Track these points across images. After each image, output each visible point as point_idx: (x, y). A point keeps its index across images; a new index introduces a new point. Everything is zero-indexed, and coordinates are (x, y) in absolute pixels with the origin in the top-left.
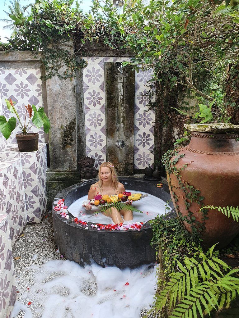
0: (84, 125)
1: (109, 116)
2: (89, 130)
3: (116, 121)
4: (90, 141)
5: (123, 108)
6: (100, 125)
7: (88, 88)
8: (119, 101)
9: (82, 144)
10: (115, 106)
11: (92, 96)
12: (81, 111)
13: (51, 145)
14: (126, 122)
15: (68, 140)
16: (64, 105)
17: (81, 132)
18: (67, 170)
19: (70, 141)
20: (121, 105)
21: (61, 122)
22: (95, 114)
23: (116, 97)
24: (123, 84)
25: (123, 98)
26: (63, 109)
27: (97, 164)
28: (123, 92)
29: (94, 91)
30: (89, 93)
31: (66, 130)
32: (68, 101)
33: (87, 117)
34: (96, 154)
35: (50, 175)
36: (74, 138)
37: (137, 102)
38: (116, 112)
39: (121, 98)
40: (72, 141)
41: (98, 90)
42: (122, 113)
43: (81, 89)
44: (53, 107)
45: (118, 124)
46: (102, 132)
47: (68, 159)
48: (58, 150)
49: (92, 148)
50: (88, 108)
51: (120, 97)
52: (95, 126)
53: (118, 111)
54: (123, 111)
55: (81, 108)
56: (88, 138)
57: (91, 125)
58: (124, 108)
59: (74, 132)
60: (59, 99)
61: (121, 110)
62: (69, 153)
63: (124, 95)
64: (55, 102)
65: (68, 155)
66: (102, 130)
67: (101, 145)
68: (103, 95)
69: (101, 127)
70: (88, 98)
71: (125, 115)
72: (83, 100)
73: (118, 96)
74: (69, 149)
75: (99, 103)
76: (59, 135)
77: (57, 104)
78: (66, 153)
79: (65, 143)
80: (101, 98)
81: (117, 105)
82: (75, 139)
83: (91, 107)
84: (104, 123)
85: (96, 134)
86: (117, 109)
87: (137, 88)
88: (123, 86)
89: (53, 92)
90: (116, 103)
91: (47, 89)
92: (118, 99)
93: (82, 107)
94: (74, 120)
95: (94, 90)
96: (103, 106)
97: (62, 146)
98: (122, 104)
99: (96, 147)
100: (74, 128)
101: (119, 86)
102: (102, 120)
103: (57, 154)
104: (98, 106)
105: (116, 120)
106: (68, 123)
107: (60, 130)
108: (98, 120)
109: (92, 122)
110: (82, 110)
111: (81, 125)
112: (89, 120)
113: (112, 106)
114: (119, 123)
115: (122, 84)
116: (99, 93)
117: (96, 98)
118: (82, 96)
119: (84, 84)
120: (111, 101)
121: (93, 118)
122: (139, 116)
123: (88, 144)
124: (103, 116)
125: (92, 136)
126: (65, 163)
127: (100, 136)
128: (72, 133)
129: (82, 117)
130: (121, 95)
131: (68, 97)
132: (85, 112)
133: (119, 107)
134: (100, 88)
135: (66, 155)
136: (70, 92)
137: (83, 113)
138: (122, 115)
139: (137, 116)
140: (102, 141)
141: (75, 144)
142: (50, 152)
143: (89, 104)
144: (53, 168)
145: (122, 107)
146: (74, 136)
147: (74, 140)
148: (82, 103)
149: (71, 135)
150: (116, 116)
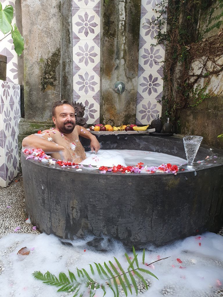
0: (71, 61)
1: (105, 48)
2: (78, 68)
3: (115, 56)
4: (79, 83)
5: (124, 38)
6: (93, 61)
7: (78, 10)
8: (120, 28)
9: (68, 87)
10: (113, 35)
11: (83, 20)
12: (68, 41)
13: (27, 85)
14: (127, 58)
15: (49, 78)
16: (45, 29)
17: (67, 70)
18: (47, 121)
19: (52, 80)
20: (122, 34)
21: (40, 52)
22: (86, 46)
23: (116, 23)
24: (126, 5)
25: (125, 24)
26: (44, 34)
27: (88, 116)
28: (126, 16)
29: (86, 14)
30: (80, 17)
31: (47, 65)
32: (51, 23)
33: (75, 49)
34: (87, 103)
35: (24, 127)
36: (57, 76)
37: (143, 32)
38: (115, 43)
39: (122, 24)
40: (55, 80)
41: (91, 13)
42: (123, 45)
43: (69, 10)
44: (30, 31)
45: (117, 60)
46: (95, 71)
47: (48, 106)
48: (35, 93)
49: (81, 93)
50: (78, 38)
51: (120, 22)
52: (86, 63)
53: (117, 42)
54: (124, 42)
55: (68, 38)
56: (76, 79)
57: (81, 61)
58: (126, 37)
59: (57, 67)
60: (39, 20)
61: (122, 41)
62: (51, 97)
63: (127, 21)
64: (33, 24)
65: (49, 100)
66: (95, 69)
67: (93, 90)
68: (98, 20)
69: (94, 65)
70: (78, 24)
71: (126, 48)
72: (71, 27)
73: (119, 21)
74: (50, 91)
75: (93, 31)
76: (37, 71)
77: (35, 27)
78: (46, 96)
79: (46, 83)
80: (95, 25)
81: (116, 33)
82: (59, 78)
83: (82, 36)
84: (97, 60)
85: (87, 74)
86: (116, 38)
87: (143, 13)
88: (125, 7)
89: (31, 9)
90: (115, 31)
91: (22, 5)
92: (118, 25)
93: (70, 36)
94: (59, 50)
95: (86, 12)
96: (98, 35)
97: (41, 87)
98: (123, 32)
99: (86, 92)
100: (58, 62)
101: (120, 7)
102: (95, 55)
103: (34, 98)
104: (92, 36)
105: (115, 54)
106: (51, 55)
107: (38, 64)
108: (90, 55)
109: (82, 58)
110: (70, 40)
111: (67, 60)
112: (78, 54)
113: (111, 34)
114: (118, 58)
115: (124, 4)
116: (93, 17)
117: (89, 24)
118: (69, 20)
119: (73, 3)
120: (109, 27)
121: (83, 51)
122: (145, 52)
123: (76, 87)
124: (97, 50)
125: (81, 77)
126: (45, 111)
127: (93, 77)
128: (55, 69)
129: (70, 49)
130: (122, 19)
131: (50, 17)
132: (74, 43)
133: (119, 36)
134: (95, 10)
135: (46, 100)
136: (54, 11)
137: (71, 45)
138: (123, 47)
139: (142, 52)
140: (94, 83)
141: (59, 84)
142: (25, 95)
143: (79, 32)
144: (29, 118)
145: (123, 36)
146: (57, 73)
147: (57, 79)
148: (70, 31)
149: (54, 71)
150: (115, 49)
